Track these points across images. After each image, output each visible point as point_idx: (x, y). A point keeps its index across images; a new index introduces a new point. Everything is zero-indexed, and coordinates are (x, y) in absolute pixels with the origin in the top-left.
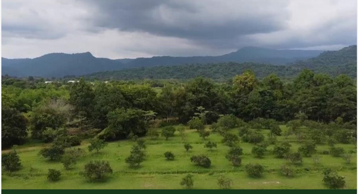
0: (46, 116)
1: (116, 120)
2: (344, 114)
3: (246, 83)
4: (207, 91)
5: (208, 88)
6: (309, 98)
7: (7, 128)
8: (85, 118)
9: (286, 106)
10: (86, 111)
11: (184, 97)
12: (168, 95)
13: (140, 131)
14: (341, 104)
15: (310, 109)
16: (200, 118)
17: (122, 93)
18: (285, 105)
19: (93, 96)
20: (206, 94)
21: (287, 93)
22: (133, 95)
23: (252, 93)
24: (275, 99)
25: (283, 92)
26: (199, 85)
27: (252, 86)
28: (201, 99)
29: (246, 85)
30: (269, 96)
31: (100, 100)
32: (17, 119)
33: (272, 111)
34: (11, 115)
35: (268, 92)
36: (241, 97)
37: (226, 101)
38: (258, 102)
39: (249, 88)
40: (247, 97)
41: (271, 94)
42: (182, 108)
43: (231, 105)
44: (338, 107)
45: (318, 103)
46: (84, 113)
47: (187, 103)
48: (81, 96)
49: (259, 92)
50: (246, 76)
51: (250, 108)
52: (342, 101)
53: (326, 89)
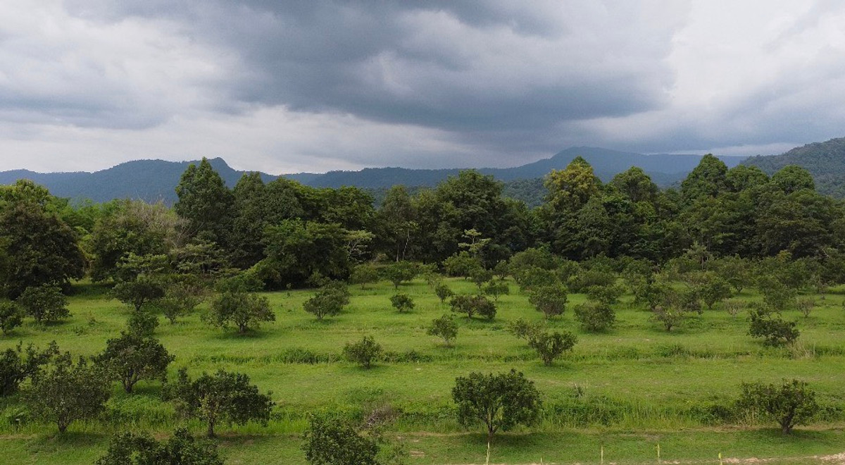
0: (125, 235)
1: (283, 243)
2: (794, 244)
3: (575, 185)
4: (487, 199)
5: (489, 194)
6: (715, 214)
7: (38, 256)
8: (214, 243)
9: (663, 233)
10: (215, 231)
11: (435, 211)
12: (400, 205)
13: (336, 271)
14: (788, 222)
15: (719, 239)
16: (471, 254)
17: (297, 195)
18: (661, 231)
19: (229, 198)
20: (484, 206)
21: (665, 207)
22: (321, 200)
23: (587, 207)
24: (640, 219)
25: (656, 206)
26: (469, 185)
27: (587, 191)
28: (473, 216)
29: (574, 189)
30: (627, 212)
31: (247, 207)
32: (60, 236)
33: (632, 245)
34: (46, 228)
35: (624, 205)
36: (562, 216)
37: (528, 225)
38: (601, 226)
39: (581, 195)
40: (575, 217)
41: (630, 211)
42: (431, 234)
43: (540, 234)
44: (781, 228)
45: (736, 226)
46: (210, 233)
47: (442, 225)
48: (204, 196)
49: (604, 204)
50: (573, 171)
51: (583, 239)
52: (790, 216)
53: (755, 195)
